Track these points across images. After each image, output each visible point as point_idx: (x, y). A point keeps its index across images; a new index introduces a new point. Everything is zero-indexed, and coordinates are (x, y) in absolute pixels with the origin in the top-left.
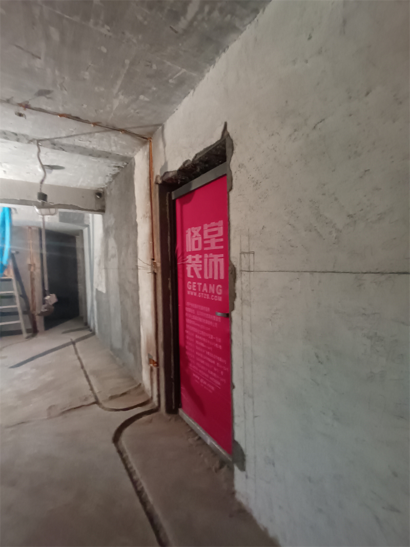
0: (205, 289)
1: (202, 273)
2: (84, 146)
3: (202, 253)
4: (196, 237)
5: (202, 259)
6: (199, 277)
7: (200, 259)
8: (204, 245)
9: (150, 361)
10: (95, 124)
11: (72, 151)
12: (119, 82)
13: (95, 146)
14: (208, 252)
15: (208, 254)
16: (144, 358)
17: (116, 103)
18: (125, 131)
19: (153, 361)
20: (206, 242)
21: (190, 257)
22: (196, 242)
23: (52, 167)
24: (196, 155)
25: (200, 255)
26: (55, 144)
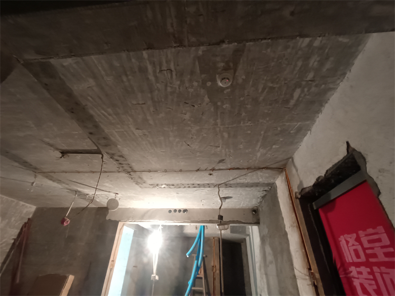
2: (242, 182)
3: (368, 265)
4: (353, 245)
5: (372, 273)
8: (367, 255)
10: (248, 169)
11: (236, 187)
12: (259, 144)
13: (249, 181)
15: (379, 268)
17: (259, 154)
18: (267, 168)
20: (368, 252)
21: (353, 270)
22: (356, 251)
23: (225, 198)
24: (327, 171)
26: (227, 185)
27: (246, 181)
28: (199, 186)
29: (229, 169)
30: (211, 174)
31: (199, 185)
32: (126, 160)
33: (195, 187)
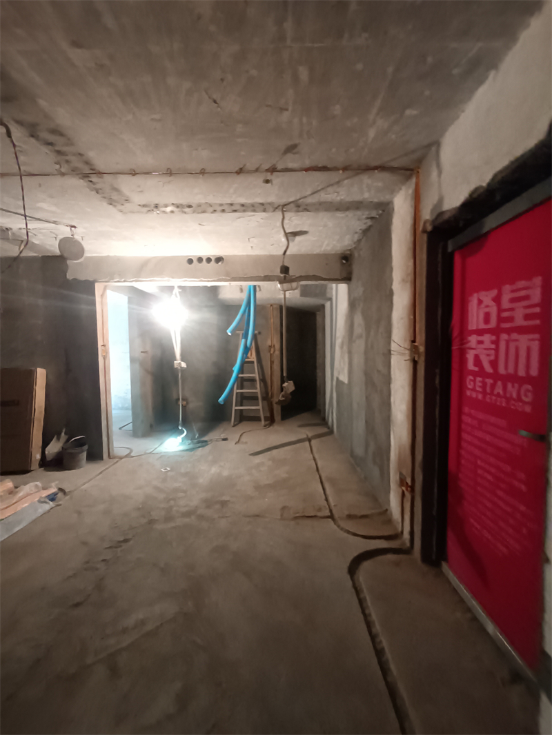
0: (499, 389)
1: (494, 364)
2: (330, 200)
3: (496, 332)
4: (487, 306)
5: (496, 342)
6: (488, 369)
7: (492, 342)
8: (500, 320)
9: (402, 482)
10: (345, 169)
11: (317, 210)
12: (378, 103)
13: (342, 198)
14: (509, 331)
15: (509, 334)
16: (394, 477)
17: (372, 133)
18: (382, 168)
19: (407, 483)
20: (505, 314)
21: (473, 340)
22: (487, 314)
23: (295, 234)
24: (495, 175)
25: (493, 334)
26: (300, 206)
27: (338, 198)
28: (244, 208)
29: (307, 170)
30: (267, 181)
31: (243, 205)
32: (70, 142)
33: (235, 211)
